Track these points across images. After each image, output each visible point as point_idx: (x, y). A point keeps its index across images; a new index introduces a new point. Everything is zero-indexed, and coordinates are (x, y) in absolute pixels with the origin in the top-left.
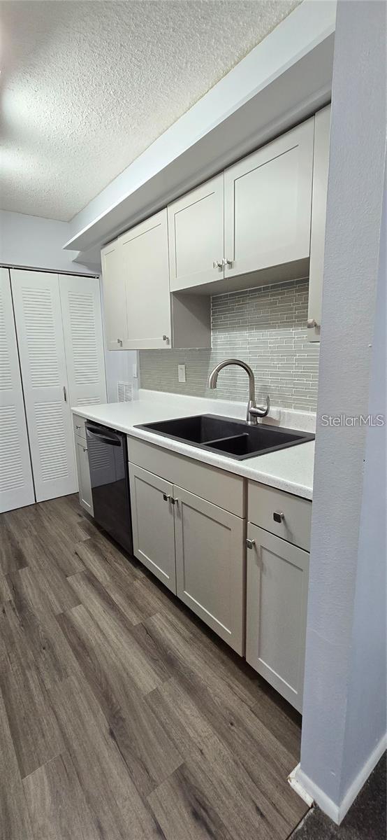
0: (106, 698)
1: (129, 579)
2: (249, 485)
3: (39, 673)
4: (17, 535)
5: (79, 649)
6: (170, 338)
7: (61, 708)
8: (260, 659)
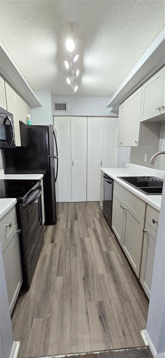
0: (86, 268)
1: (108, 236)
2: (148, 206)
3: (70, 252)
4: (78, 210)
5: (83, 250)
6: (138, 142)
7: (73, 264)
8: (144, 282)
